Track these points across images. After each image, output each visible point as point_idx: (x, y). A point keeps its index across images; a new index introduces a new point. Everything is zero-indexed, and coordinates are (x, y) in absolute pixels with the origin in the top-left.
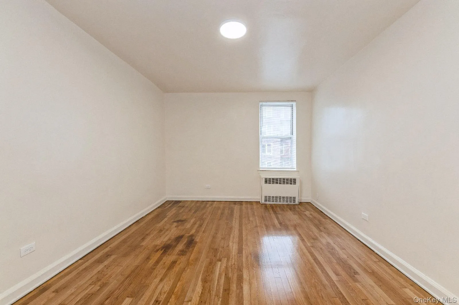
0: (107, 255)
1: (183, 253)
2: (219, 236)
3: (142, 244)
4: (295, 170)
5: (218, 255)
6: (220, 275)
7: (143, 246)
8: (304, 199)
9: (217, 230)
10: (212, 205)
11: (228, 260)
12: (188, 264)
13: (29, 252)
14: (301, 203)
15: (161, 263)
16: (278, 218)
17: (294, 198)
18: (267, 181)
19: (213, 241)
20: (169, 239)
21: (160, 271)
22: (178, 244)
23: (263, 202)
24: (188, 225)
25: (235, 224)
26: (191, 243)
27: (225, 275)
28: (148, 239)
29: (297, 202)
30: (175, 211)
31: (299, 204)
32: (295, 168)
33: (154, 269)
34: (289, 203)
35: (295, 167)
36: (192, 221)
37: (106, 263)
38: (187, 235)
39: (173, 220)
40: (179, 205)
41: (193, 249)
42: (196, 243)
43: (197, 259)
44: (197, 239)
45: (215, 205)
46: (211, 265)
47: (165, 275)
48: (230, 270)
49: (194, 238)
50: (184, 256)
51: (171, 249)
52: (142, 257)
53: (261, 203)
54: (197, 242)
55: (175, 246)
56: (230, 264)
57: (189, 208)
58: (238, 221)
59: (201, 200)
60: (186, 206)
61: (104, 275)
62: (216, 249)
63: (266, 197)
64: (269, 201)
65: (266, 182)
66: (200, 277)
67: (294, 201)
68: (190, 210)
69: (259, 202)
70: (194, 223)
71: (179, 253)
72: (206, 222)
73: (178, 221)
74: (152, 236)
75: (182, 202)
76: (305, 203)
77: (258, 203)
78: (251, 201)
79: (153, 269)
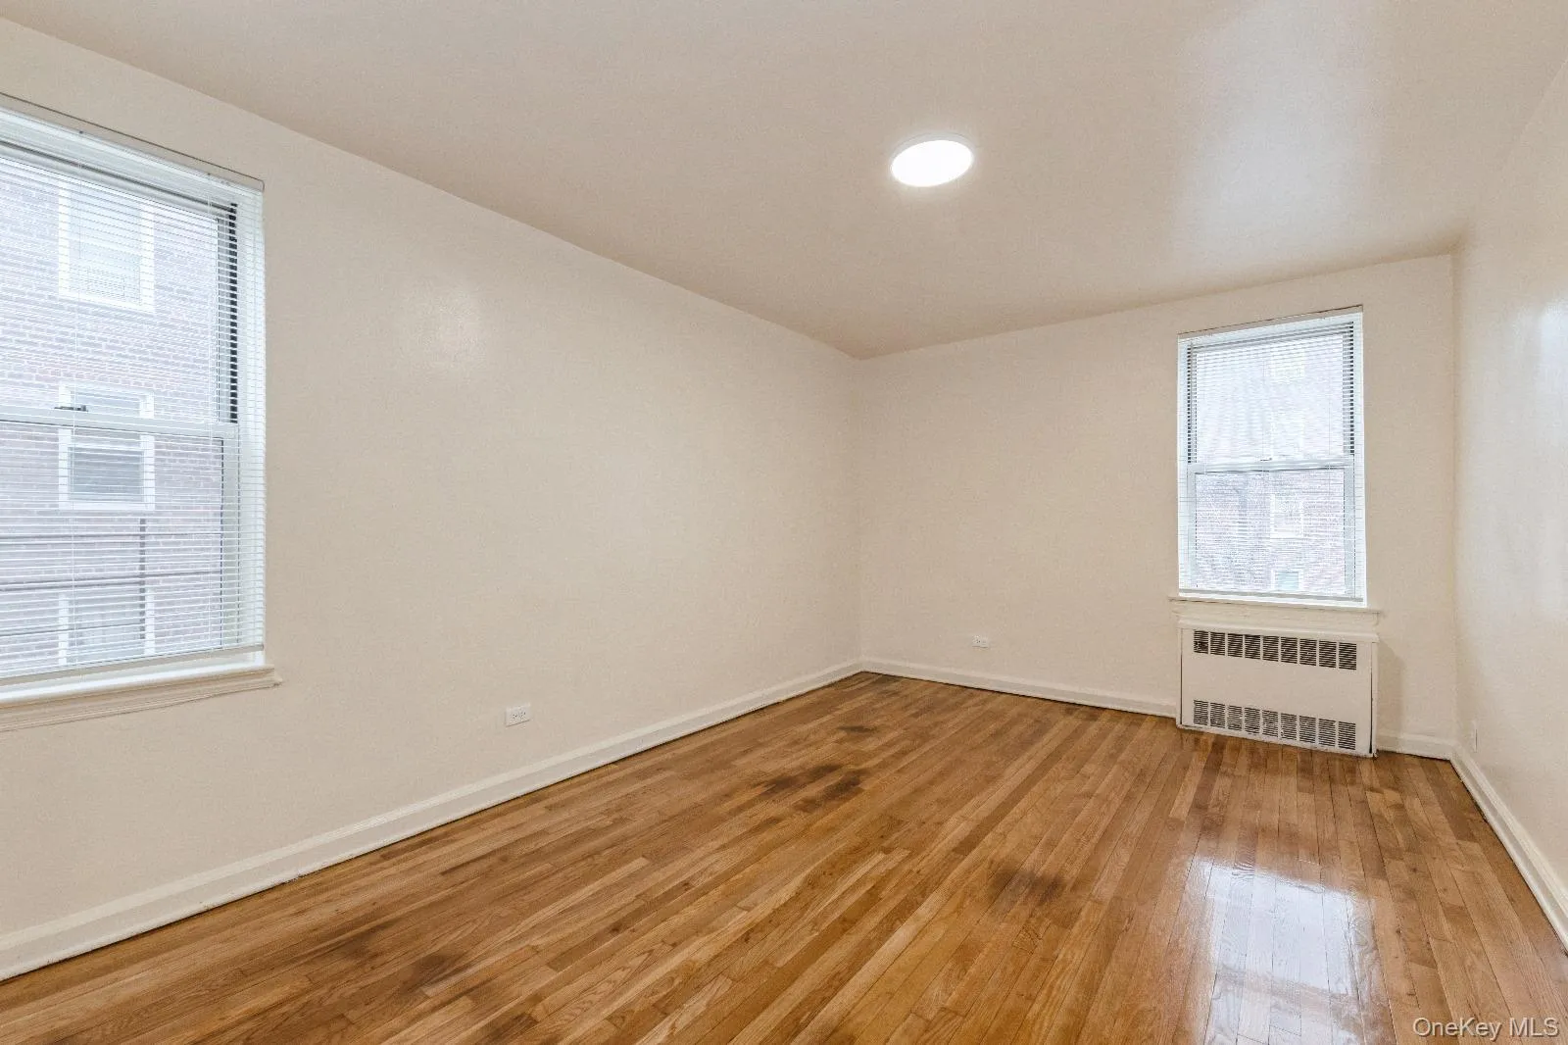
0: (659, 768)
1: (809, 806)
2: (938, 791)
3: (736, 762)
4: (1364, 605)
5: (893, 838)
6: (859, 883)
7: (735, 766)
8: (1412, 741)
9: (943, 774)
10: (985, 701)
11: (910, 856)
12: (802, 833)
13: (519, 720)
14: (1386, 758)
15: (749, 812)
16: (1204, 788)
17: (1351, 726)
18: (1204, 642)
19: (905, 802)
20: (800, 767)
21: (735, 828)
22: (812, 782)
23: (1188, 720)
24: (871, 744)
25: (1015, 773)
26: (849, 787)
27: (873, 887)
28: (756, 755)
29: (1361, 747)
30: (866, 701)
31: (1373, 758)
32: (1361, 600)
33: (725, 820)
34: (1317, 744)
35: (1364, 596)
36: (891, 735)
37: (649, 781)
38: (852, 767)
39: (841, 724)
40: (884, 689)
41: (839, 806)
42: (860, 791)
43: (830, 830)
44: (867, 785)
45: (996, 703)
46: (857, 853)
47: (738, 840)
48: (894, 882)
49: (862, 777)
50: (806, 814)
51: (788, 789)
52: (720, 787)
53: (1179, 726)
54: (863, 790)
55: (804, 785)
56: (906, 868)
57: (909, 700)
58: (1029, 767)
59: (957, 683)
60: (906, 693)
61: (632, 804)
62: (900, 822)
63: (1200, 705)
64: (1217, 721)
65: (1201, 645)
66: (808, 871)
67: (1348, 739)
68: (906, 707)
69: (1174, 720)
70: (890, 745)
71: (800, 803)
72: (927, 748)
73: (853, 729)
74: (770, 749)
75: (903, 680)
76: (1416, 761)
77: (1166, 721)
78: (1139, 711)
79: (722, 820)
